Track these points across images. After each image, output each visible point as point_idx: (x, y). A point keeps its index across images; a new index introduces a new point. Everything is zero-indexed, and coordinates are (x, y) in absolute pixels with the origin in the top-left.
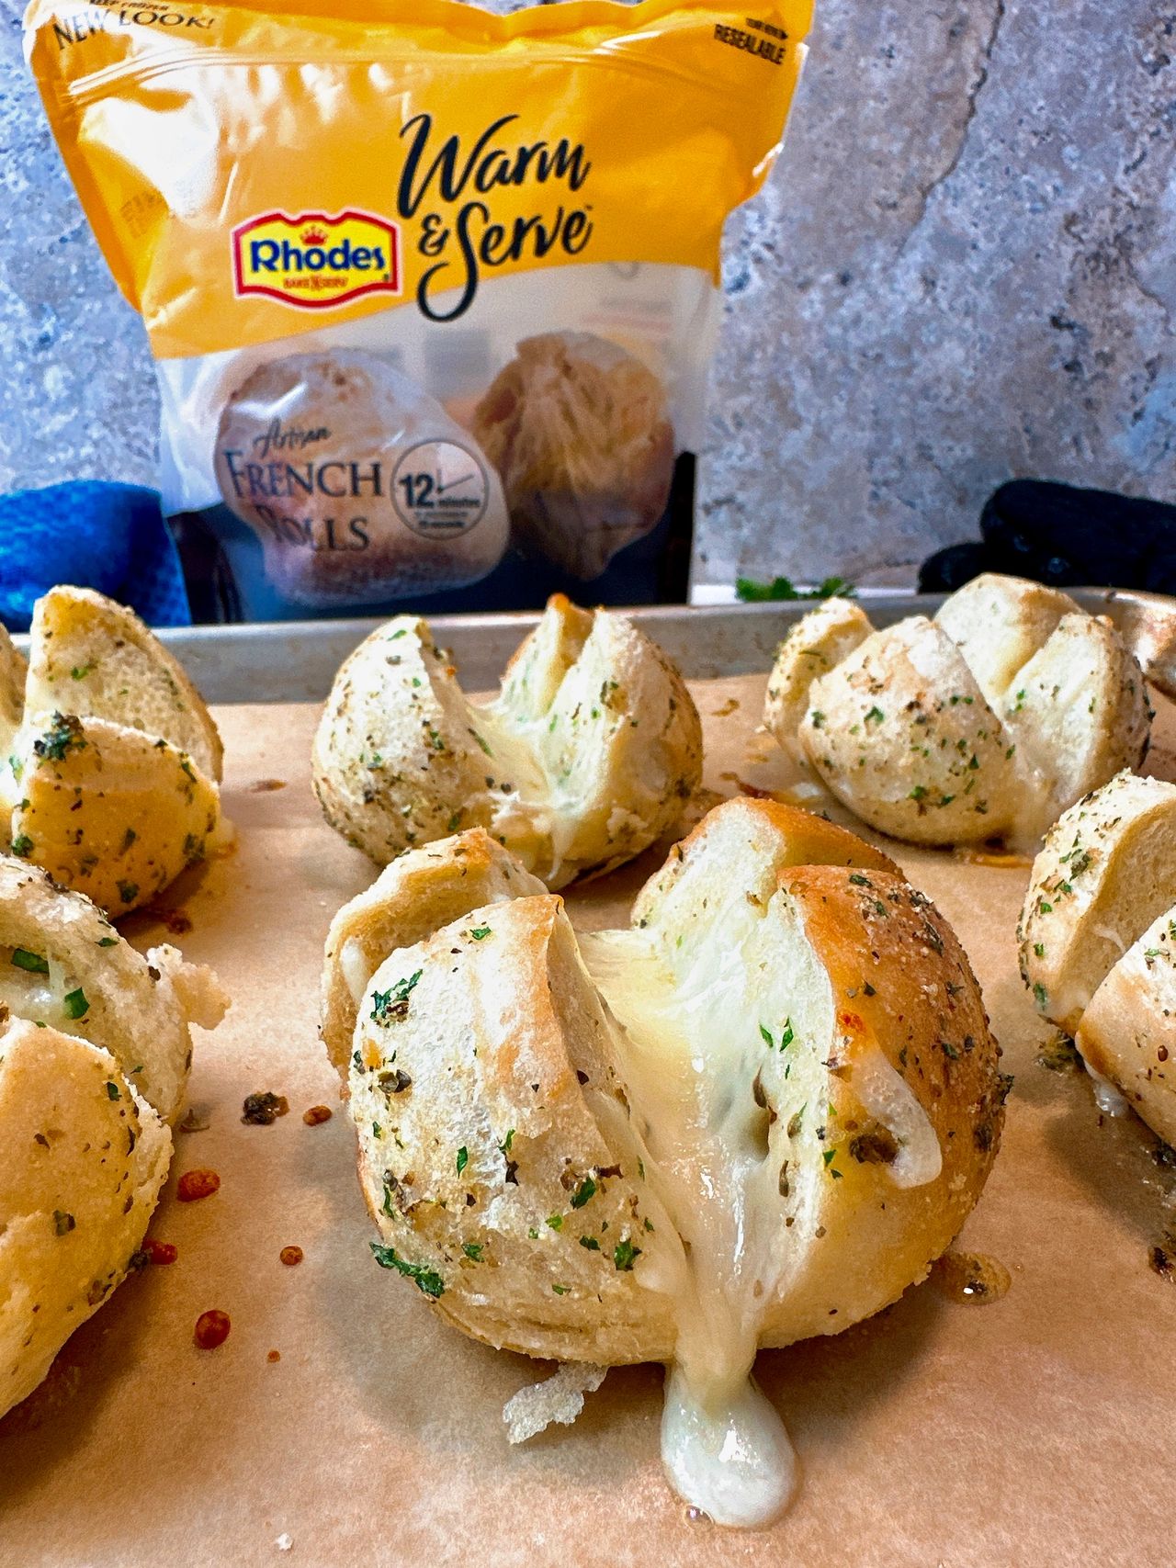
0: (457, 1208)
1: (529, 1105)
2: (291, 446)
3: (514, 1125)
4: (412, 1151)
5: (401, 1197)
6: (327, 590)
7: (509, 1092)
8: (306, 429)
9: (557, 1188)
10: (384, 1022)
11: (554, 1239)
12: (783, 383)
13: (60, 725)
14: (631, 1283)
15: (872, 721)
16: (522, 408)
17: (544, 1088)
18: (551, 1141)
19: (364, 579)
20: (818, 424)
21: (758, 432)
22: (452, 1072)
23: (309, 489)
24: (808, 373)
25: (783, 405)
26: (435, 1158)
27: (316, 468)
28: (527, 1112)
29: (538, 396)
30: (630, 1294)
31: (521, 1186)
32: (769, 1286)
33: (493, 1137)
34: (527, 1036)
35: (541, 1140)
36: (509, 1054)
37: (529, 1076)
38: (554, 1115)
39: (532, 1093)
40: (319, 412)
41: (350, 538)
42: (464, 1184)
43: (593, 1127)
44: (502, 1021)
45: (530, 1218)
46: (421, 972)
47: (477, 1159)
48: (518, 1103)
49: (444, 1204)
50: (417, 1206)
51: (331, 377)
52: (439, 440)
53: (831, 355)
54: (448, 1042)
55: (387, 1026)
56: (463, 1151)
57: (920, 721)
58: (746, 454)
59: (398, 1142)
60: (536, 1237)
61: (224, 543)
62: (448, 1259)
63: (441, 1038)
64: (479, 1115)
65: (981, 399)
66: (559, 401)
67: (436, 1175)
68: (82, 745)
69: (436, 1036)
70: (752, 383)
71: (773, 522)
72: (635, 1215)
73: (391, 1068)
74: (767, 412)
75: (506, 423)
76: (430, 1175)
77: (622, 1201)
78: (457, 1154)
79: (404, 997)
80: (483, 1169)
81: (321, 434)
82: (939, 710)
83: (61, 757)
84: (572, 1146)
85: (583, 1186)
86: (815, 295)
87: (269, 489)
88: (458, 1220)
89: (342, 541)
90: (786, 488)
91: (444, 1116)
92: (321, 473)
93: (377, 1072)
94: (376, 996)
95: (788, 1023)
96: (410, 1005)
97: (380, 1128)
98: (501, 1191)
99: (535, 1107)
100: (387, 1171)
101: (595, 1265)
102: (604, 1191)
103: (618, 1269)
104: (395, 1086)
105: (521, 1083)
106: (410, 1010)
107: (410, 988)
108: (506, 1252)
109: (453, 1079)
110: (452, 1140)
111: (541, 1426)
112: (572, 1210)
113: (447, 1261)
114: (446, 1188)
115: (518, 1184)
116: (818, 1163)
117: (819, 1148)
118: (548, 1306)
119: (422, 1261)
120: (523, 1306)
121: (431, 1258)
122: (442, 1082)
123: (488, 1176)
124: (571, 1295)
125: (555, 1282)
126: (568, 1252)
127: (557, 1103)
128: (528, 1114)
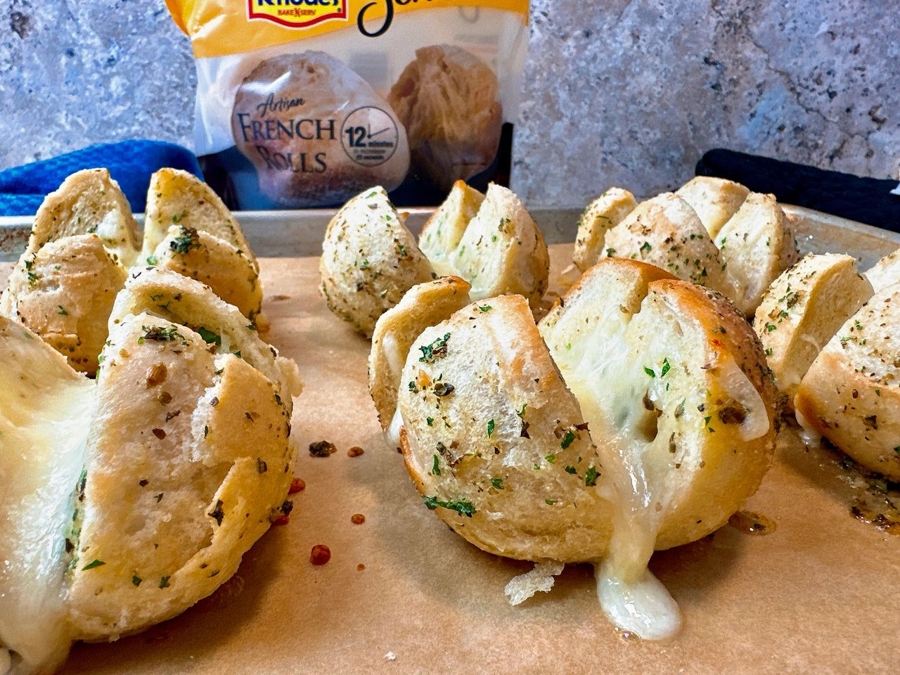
0: (488, 456)
1: (533, 391)
2: (280, 109)
3: (526, 401)
4: (457, 427)
5: (450, 456)
6: (300, 196)
7: (521, 384)
8: (290, 99)
9: (551, 438)
10: (431, 361)
11: (550, 467)
12: (552, 94)
13: (185, 233)
14: (593, 494)
15: (645, 250)
16: (419, 89)
17: (542, 381)
18: (547, 410)
19: (323, 190)
20: (572, 118)
21: (538, 122)
22: (482, 379)
23: (290, 135)
24: (567, 88)
25: (551, 107)
26: (472, 430)
27: (295, 123)
28: (533, 394)
29: (427, 83)
30: (593, 502)
31: (531, 438)
32: (665, 503)
33: (511, 411)
34: (529, 354)
35: (542, 410)
36: (519, 364)
37: (532, 375)
38: (548, 396)
39: (535, 383)
40: (297, 89)
41: (316, 165)
42: (493, 442)
43: (571, 403)
44: (512, 347)
45: (533, 459)
46: (450, 332)
47: (499, 427)
48: (527, 390)
49: (480, 455)
50: (461, 459)
51: (305, 68)
52: (369, 107)
53: (580, 77)
54: (478, 362)
55: (434, 362)
56: (492, 423)
57: (674, 249)
58: (531, 135)
59: (447, 425)
60: (539, 468)
61: (231, 174)
62: (481, 490)
63: (472, 362)
64: (500, 402)
65: (665, 104)
66: (440, 86)
68: (198, 246)
69: (467, 363)
70: (534, 94)
71: (546, 175)
72: (596, 454)
73: (441, 382)
74: (543, 110)
75: (409, 97)
76: (470, 440)
77: (590, 445)
78: (487, 425)
79: (443, 345)
80: (504, 433)
81: (300, 102)
82: (684, 242)
83: (187, 252)
84: (559, 413)
85: (568, 436)
86: (570, 42)
87: (266, 136)
88: (488, 465)
89: (311, 167)
90: (553, 155)
91: (478, 405)
92: (299, 124)
94: (422, 349)
95: (665, 361)
96: (448, 347)
97: (433, 420)
98: (516, 444)
99: (537, 391)
100: (439, 443)
101: (573, 485)
102: (580, 439)
103: (587, 485)
104: (444, 392)
105: (528, 379)
106: (448, 351)
107: (446, 340)
108: (518, 482)
109: (482, 383)
110: (483, 418)
111: (531, 594)
112: (561, 450)
113: (479, 491)
114: (480, 446)
115: (527, 437)
116: (700, 425)
117: (700, 417)
118: (541, 516)
119: (460, 497)
120: (525, 517)
121: (466, 494)
122: (475, 386)
123: (507, 436)
124: (558, 505)
125: (547, 498)
126: (558, 475)
127: (550, 390)
128: (533, 396)
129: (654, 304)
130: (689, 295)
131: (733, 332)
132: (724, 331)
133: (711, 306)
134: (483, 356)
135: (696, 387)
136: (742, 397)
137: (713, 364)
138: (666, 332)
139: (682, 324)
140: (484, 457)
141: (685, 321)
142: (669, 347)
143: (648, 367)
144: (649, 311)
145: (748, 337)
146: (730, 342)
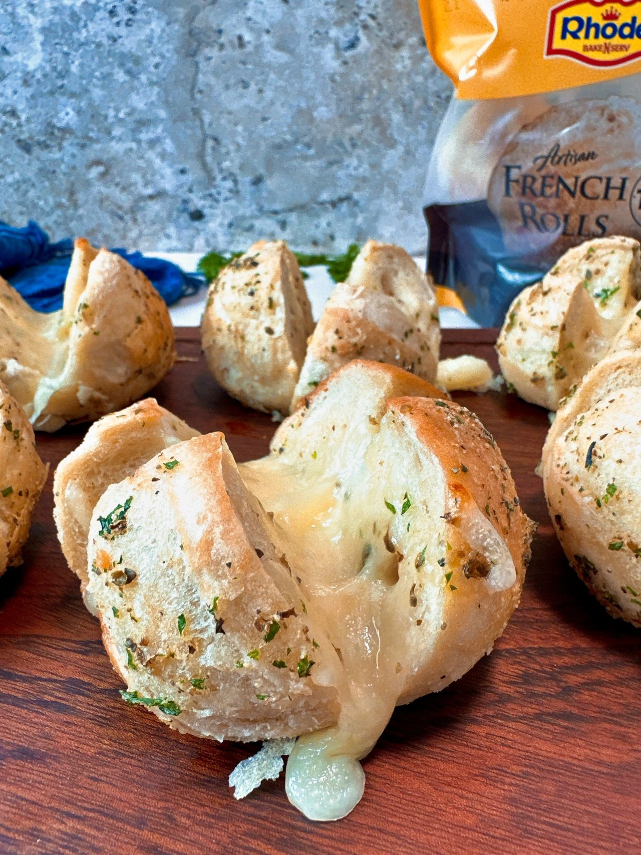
0: (182, 656)
1: (226, 578)
3: (218, 593)
4: (145, 622)
5: (141, 656)
7: (210, 571)
9: (253, 631)
10: (110, 536)
11: (254, 664)
14: (310, 684)
17: (235, 565)
18: (245, 600)
22: (166, 564)
26: (162, 625)
28: (225, 582)
30: (309, 691)
31: (228, 634)
33: (203, 603)
34: (218, 530)
35: (238, 601)
36: (208, 544)
37: (223, 558)
38: (244, 582)
39: (227, 568)
42: (186, 639)
43: (273, 585)
44: (198, 523)
45: (235, 655)
46: (131, 498)
47: (192, 621)
48: (218, 577)
49: (172, 655)
50: (154, 659)
54: (161, 543)
55: (113, 539)
56: (181, 617)
59: (133, 618)
60: (242, 666)
62: (180, 691)
63: (154, 542)
64: (190, 590)
67: (164, 637)
69: (150, 541)
72: (308, 640)
73: (121, 568)
76: (160, 637)
77: (299, 632)
78: (177, 620)
79: (122, 516)
80: (198, 627)
84: (260, 601)
85: (271, 626)
88: (184, 664)
91: (164, 595)
93: (110, 572)
94: (101, 520)
95: (406, 496)
96: (127, 521)
97: (118, 611)
98: (213, 639)
99: (231, 578)
100: (128, 640)
101: (285, 678)
102: (286, 627)
103: (300, 676)
104: (125, 580)
105: (218, 563)
106: (128, 526)
107: (126, 510)
108: (221, 680)
109: (167, 568)
110: (172, 611)
111: (257, 784)
112: (265, 644)
113: (180, 692)
114: (173, 644)
115: (224, 633)
116: (441, 582)
117: (441, 572)
118: (254, 709)
119: (162, 695)
120: (237, 712)
121: (167, 693)
122: (159, 572)
123: (202, 631)
124: (270, 700)
125: (258, 693)
126: (266, 672)
127: (246, 573)
128: (226, 584)
129: (393, 425)
130: (428, 423)
131: (476, 468)
132: (464, 470)
133: (451, 436)
134: (166, 535)
135: (436, 536)
136: (485, 549)
137: (454, 511)
138: (406, 462)
139: (421, 456)
141: (425, 453)
142: (410, 481)
143: (388, 501)
144: (389, 432)
145: (493, 470)
146: (473, 481)
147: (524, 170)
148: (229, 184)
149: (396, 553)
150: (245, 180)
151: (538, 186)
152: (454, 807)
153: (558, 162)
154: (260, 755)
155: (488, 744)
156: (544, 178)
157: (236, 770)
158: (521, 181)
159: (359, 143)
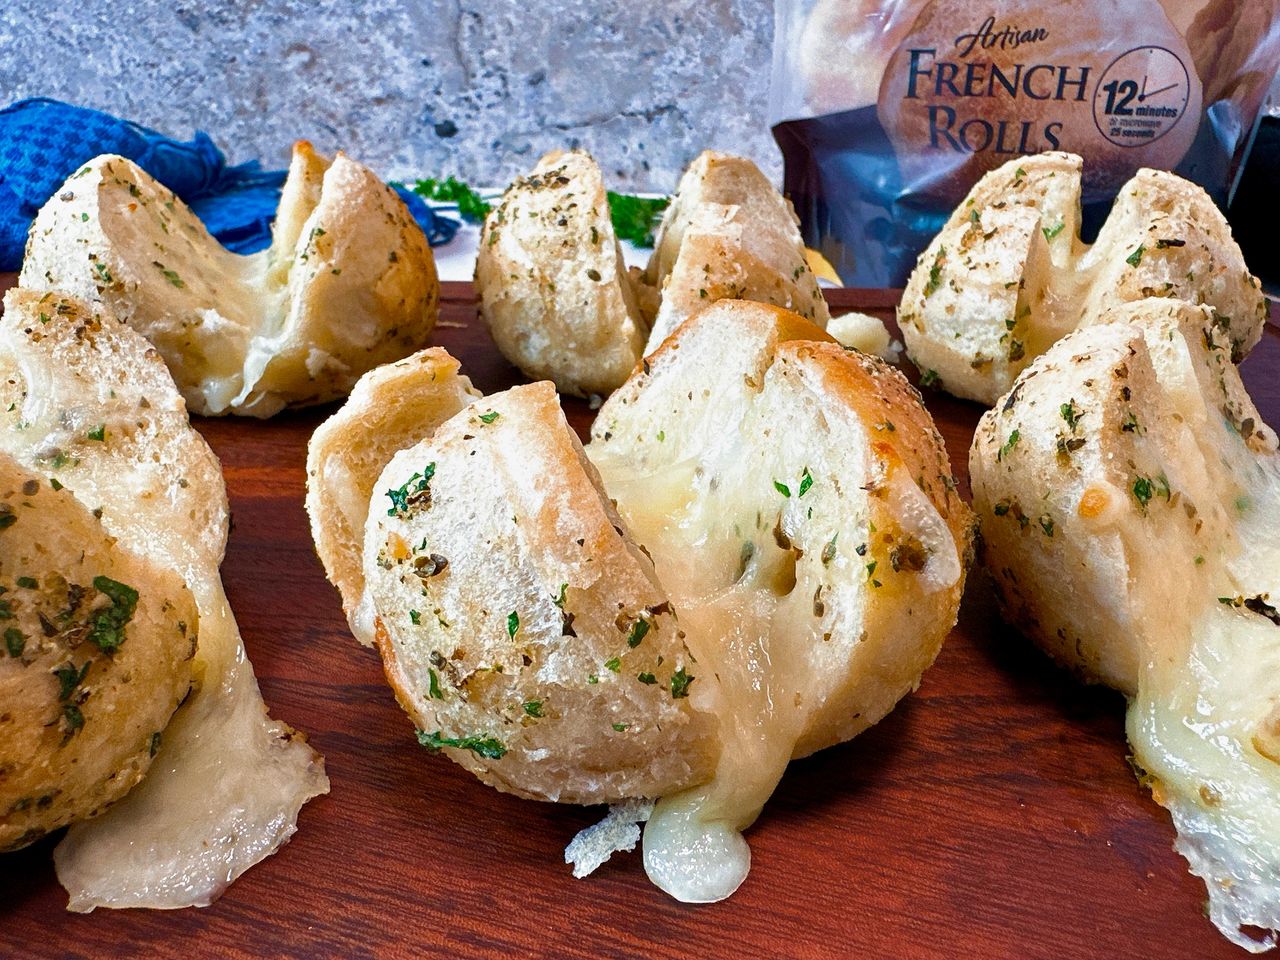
0: (513, 670)
1: (576, 561)
3: (566, 579)
4: (460, 626)
5: (453, 675)
7: (555, 551)
9: (612, 633)
10: (407, 514)
11: (614, 678)
14: (687, 709)
17: (589, 542)
18: (602, 590)
22: (491, 545)
26: (484, 629)
28: (576, 565)
30: (687, 720)
31: (579, 637)
33: (543, 595)
34: (565, 497)
35: (594, 587)
36: (550, 515)
37: (573, 533)
38: (602, 565)
39: (578, 546)
42: (519, 646)
43: (640, 571)
44: (536, 487)
45: (587, 667)
46: (434, 464)
47: (528, 621)
48: (567, 559)
49: (500, 669)
50: (472, 676)
54: (483, 517)
55: (411, 517)
56: (513, 616)
59: (442, 622)
60: (597, 681)
62: (508, 721)
63: (473, 516)
64: (525, 581)
69: (466, 517)
72: (685, 647)
73: (425, 554)
76: (482, 645)
77: (674, 635)
78: (507, 621)
79: (424, 486)
80: (536, 630)
84: (622, 591)
85: (637, 626)
88: (516, 681)
91: (489, 587)
93: (408, 562)
94: (390, 494)
95: (805, 472)
96: (432, 492)
97: (419, 614)
98: (556, 646)
99: (583, 560)
100: (434, 653)
101: (653, 699)
102: (657, 628)
103: (675, 697)
104: (432, 570)
105: (566, 539)
106: (433, 498)
107: (428, 478)
108: (566, 703)
109: (492, 552)
110: (499, 610)
111: (605, 857)
112: (630, 650)
113: (506, 723)
114: (499, 654)
115: (575, 636)
116: (860, 576)
117: (860, 564)
118: (607, 745)
119: (478, 732)
120: (584, 751)
121: (488, 726)
122: (481, 557)
123: (541, 635)
124: (632, 730)
125: (615, 721)
126: (627, 689)
127: (604, 555)
128: (578, 568)
129: (784, 379)
130: (839, 369)
131: (905, 428)
132: (891, 428)
133: (871, 387)
134: (491, 506)
135: (853, 517)
136: (921, 531)
137: (879, 480)
138: (805, 426)
139: (828, 415)
140: (507, 672)
141: (833, 409)
142: (811, 450)
143: (779, 481)
144: (777, 390)
145: (926, 433)
146: (902, 443)
147: (940, 57)
148: (495, 83)
149: (792, 550)
150: (519, 78)
151: (961, 79)
152: (873, 888)
153: (992, 44)
154: (606, 823)
155: (914, 812)
156: (971, 67)
157: (575, 841)
158: (935, 73)
159: (688, 25)
